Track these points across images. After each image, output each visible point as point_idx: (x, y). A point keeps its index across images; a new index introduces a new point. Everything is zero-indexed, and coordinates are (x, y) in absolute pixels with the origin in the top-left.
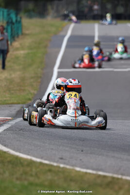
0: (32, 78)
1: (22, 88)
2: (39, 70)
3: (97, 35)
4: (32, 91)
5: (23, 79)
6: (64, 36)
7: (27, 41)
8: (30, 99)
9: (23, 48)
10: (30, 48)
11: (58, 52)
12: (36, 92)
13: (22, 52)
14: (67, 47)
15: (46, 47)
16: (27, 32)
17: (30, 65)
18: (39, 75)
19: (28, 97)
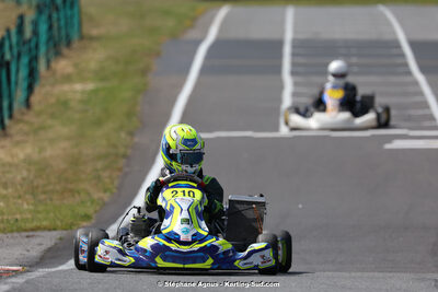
0: (100, 157)
1: (70, 186)
2: (123, 135)
3: (289, 36)
4: (97, 195)
5: (75, 161)
6: (198, 43)
7: (94, 57)
8: (87, 217)
9: (81, 76)
10: (101, 75)
11: (179, 87)
12: (106, 197)
13: (78, 87)
14: (204, 71)
15: (144, 72)
16: (95, 32)
17: (98, 123)
18: (122, 150)
19: (81, 211)
